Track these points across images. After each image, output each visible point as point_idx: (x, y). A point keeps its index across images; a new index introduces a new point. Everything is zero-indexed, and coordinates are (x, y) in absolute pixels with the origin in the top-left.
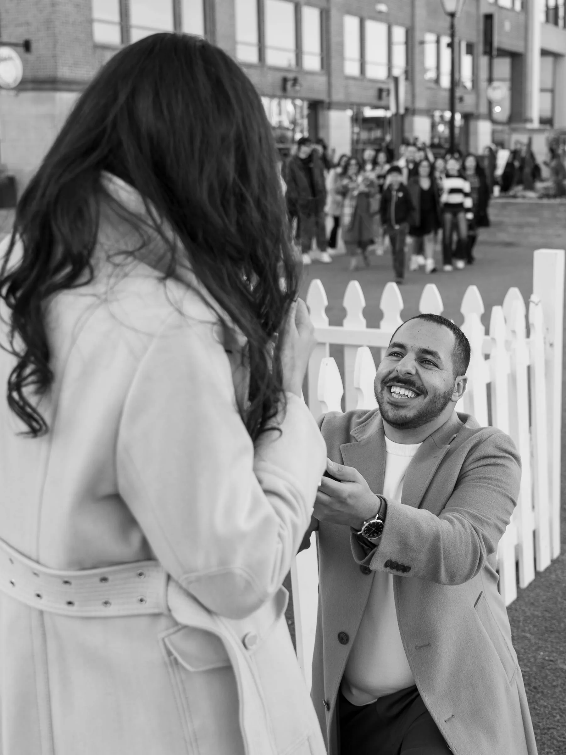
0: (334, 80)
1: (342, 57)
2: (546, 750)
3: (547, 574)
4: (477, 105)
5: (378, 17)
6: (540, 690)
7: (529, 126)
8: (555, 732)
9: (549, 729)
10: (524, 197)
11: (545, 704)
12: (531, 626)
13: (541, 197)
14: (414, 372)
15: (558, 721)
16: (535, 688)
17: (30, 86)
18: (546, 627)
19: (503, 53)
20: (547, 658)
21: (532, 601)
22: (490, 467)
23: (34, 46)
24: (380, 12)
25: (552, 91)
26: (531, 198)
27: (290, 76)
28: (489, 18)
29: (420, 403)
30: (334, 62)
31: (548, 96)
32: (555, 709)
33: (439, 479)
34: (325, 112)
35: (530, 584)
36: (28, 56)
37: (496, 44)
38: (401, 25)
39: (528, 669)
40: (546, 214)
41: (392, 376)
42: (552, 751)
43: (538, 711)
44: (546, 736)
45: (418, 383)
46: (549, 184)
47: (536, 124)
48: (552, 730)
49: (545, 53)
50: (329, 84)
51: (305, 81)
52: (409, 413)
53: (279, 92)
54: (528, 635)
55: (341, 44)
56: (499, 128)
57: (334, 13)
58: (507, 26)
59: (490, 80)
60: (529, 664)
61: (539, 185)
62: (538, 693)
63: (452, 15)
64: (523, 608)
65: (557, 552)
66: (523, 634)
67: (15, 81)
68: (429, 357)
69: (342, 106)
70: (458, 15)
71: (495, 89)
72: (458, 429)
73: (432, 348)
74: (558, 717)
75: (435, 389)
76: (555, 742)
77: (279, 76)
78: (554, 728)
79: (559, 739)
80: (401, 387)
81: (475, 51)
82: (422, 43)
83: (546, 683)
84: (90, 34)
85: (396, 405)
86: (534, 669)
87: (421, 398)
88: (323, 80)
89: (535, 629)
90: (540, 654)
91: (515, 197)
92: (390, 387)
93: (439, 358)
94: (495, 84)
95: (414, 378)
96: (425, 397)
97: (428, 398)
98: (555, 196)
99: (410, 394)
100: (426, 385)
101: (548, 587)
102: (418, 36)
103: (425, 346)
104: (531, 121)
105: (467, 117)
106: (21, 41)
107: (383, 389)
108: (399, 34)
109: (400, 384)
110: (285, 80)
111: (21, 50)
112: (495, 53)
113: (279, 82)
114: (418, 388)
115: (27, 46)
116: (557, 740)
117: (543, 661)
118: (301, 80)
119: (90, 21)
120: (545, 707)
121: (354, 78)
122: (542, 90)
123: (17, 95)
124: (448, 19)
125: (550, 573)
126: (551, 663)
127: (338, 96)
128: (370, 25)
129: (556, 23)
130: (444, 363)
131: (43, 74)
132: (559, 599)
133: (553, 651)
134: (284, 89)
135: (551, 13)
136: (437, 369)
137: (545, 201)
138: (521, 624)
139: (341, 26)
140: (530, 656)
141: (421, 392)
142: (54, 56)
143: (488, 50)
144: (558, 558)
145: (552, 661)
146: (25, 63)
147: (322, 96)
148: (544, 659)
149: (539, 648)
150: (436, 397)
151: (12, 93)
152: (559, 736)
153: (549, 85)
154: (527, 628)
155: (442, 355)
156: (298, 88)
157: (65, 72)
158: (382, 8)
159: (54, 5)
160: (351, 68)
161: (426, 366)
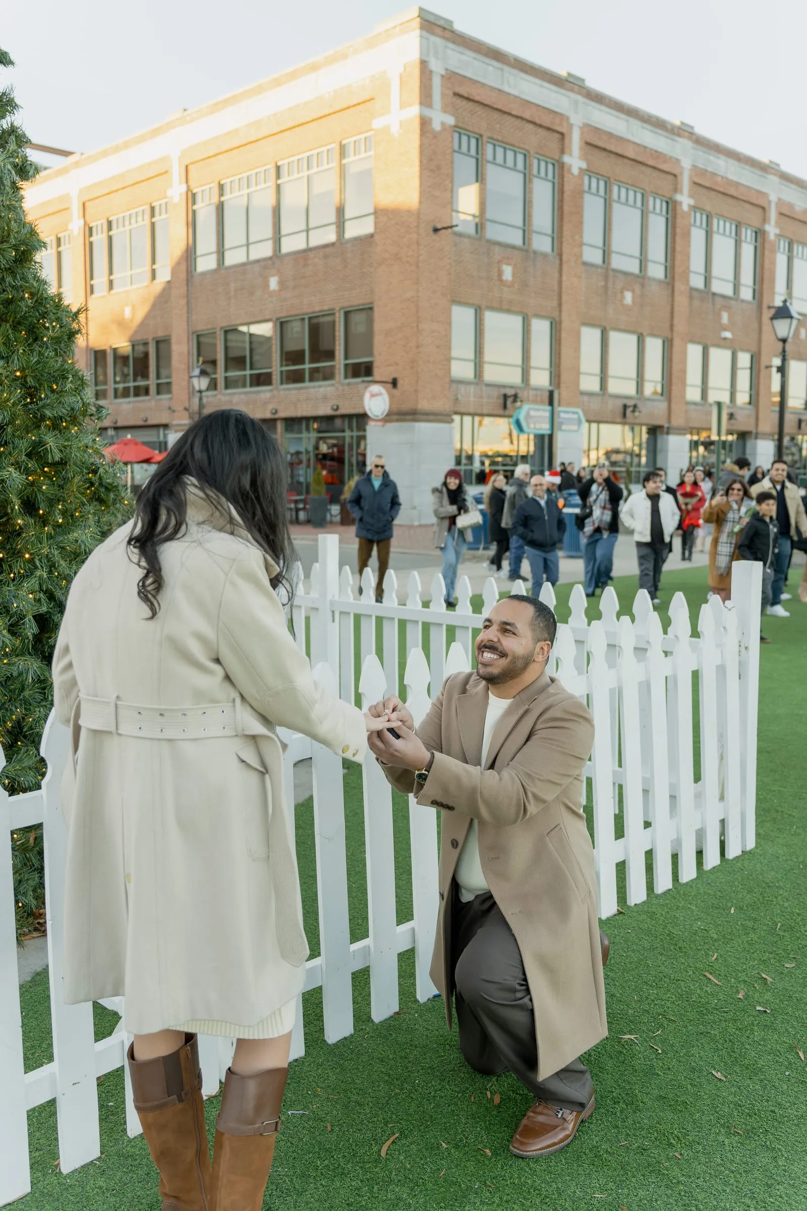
0: (673, 406)
1: (684, 384)
2: (668, 995)
3: (735, 862)
5: (723, 343)
6: (684, 950)
8: (682, 984)
12: (699, 901)
14: (495, 640)
17: (395, 417)
18: (713, 904)
20: (702, 927)
21: (709, 881)
23: (400, 383)
24: (725, 339)
27: (630, 403)
29: (503, 662)
30: (675, 389)
32: (690, 967)
34: (665, 436)
35: (714, 868)
36: (395, 392)
38: (747, 350)
39: (680, 933)
41: (483, 643)
42: (673, 996)
45: (500, 648)
50: (670, 410)
51: (645, 409)
52: (495, 670)
53: (619, 419)
54: (693, 907)
55: (684, 372)
57: (677, 342)
60: (683, 929)
62: (682, 952)
63: (784, 341)
64: (699, 886)
65: (751, 844)
66: (689, 906)
67: (382, 414)
68: (508, 627)
69: (681, 431)
70: (790, 340)
73: (511, 621)
74: (691, 973)
75: (515, 653)
76: (679, 991)
77: (620, 403)
80: (488, 652)
82: (769, 367)
84: (449, 371)
85: (485, 665)
86: (686, 934)
87: (504, 658)
88: (662, 406)
89: (702, 904)
90: (696, 923)
92: (483, 652)
93: (516, 627)
95: (497, 645)
96: (507, 659)
97: (509, 660)
99: (495, 657)
100: (507, 649)
101: (729, 872)
102: (764, 361)
103: (505, 620)
106: (390, 379)
107: (479, 654)
108: (744, 359)
110: (625, 407)
111: (390, 386)
113: (621, 409)
114: (501, 652)
115: (394, 383)
116: (682, 990)
117: (697, 929)
118: (640, 405)
119: (449, 359)
120: (683, 963)
121: (695, 404)
123: (383, 426)
124: (780, 344)
125: (737, 862)
126: (704, 931)
127: (678, 421)
128: (714, 352)
130: (521, 632)
131: (406, 407)
132: (736, 884)
133: (710, 923)
134: (624, 415)
136: (514, 636)
138: (690, 898)
139: (684, 353)
140: (687, 923)
141: (503, 655)
142: (416, 391)
144: (750, 852)
145: (706, 930)
146: (391, 397)
147: (662, 422)
148: (700, 928)
149: (698, 919)
150: (515, 658)
151: (380, 424)
152: (685, 987)
154: (695, 903)
155: (519, 625)
156: (637, 414)
157: (424, 405)
158: (727, 335)
159: (418, 347)
160: (693, 394)
161: (507, 634)
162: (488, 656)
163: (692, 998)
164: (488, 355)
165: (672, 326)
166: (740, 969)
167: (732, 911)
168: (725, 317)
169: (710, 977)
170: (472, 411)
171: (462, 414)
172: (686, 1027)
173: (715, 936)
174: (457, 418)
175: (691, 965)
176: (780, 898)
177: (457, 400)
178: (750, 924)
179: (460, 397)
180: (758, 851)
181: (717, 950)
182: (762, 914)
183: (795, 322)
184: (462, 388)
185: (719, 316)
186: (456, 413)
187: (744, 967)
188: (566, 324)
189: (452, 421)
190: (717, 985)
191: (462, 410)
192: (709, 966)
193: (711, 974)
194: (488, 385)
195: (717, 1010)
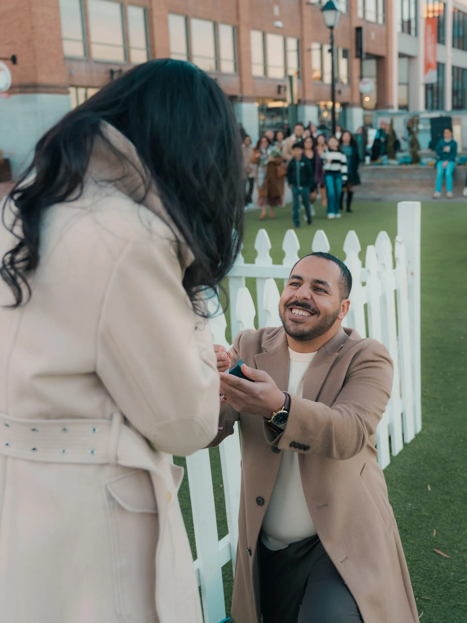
0: (244, 80)
1: (250, 63)
3: (413, 445)
4: (352, 96)
5: (277, 31)
6: (409, 532)
7: (391, 111)
8: (421, 562)
9: (417, 560)
10: (388, 164)
11: (413, 542)
12: (401, 484)
13: (401, 164)
14: (309, 297)
15: (423, 555)
16: (405, 530)
17: (18, 90)
18: (412, 485)
19: (370, 56)
20: (414, 508)
21: (401, 465)
22: (369, 369)
23: (19, 60)
24: (278, 28)
25: (407, 84)
26: (393, 165)
28: (359, 30)
29: (314, 320)
30: (244, 66)
31: (404, 88)
32: (421, 546)
33: (330, 379)
34: (239, 104)
35: (400, 453)
36: (15, 67)
37: (365, 50)
38: (293, 37)
39: (400, 516)
40: (405, 176)
41: (292, 301)
42: (419, 577)
43: (408, 548)
44: (415, 566)
45: (313, 306)
46: (407, 154)
47: (396, 110)
48: (418, 562)
49: (401, 55)
50: (241, 83)
54: (399, 491)
55: (249, 53)
56: (368, 113)
57: (243, 29)
58: (373, 36)
59: (361, 77)
60: (401, 513)
61: (399, 155)
63: (331, 28)
64: (395, 470)
65: (419, 429)
66: (396, 490)
67: (6, 87)
68: (320, 286)
69: (251, 99)
70: (336, 28)
71: (365, 83)
72: (344, 341)
73: (322, 279)
74: (423, 552)
75: (326, 311)
76: (422, 571)
78: (421, 560)
79: (424, 568)
80: (300, 309)
81: (349, 56)
82: (310, 50)
83: (414, 526)
84: (61, 49)
85: (296, 322)
86: (405, 516)
87: (315, 316)
88: (236, 80)
89: (405, 486)
90: (408, 505)
91: (381, 164)
92: (291, 309)
93: (328, 286)
94: (365, 80)
95: (310, 302)
96: (318, 316)
97: (320, 317)
98: (411, 163)
99: (307, 314)
100: (319, 307)
101: (413, 455)
102: (306, 46)
103: (317, 278)
104: (392, 107)
105: (344, 105)
106: (9, 56)
107: (285, 310)
108: (292, 44)
109: (299, 307)
111: (10, 62)
112: (364, 56)
114: (313, 310)
115: (14, 60)
116: (423, 569)
117: (410, 510)
119: (60, 40)
120: (413, 544)
121: (259, 78)
122: (400, 84)
123: (8, 97)
124: (329, 31)
125: (415, 444)
126: (417, 511)
127: (247, 92)
128: (270, 38)
129: (409, 33)
130: (332, 290)
131: (26, 81)
132: (422, 463)
133: (418, 503)
135: (406, 25)
136: (327, 295)
137: (404, 167)
138: (394, 483)
139: (249, 39)
140: (401, 506)
141: (315, 312)
142: (35, 67)
143: (359, 54)
144: (420, 433)
145: (417, 510)
146: (12, 72)
147: (236, 92)
148: (412, 509)
149: (407, 501)
150: (326, 316)
151: (4, 96)
152: (424, 566)
153: (405, 80)
154: (398, 486)
155: (330, 284)
157: (43, 79)
158: (279, 24)
159: (32, 28)
160: (257, 71)
161: (318, 292)
162: (298, 312)
163: (434, 575)
164: (94, 36)
165: (238, 16)
166: (457, 540)
167: (429, 488)
168: (276, 10)
169: (439, 552)
170: (85, 83)
171: (77, 87)
172: (440, 603)
173: (427, 514)
174: (72, 90)
175: (421, 544)
176: (458, 470)
177: (70, 75)
178: (447, 497)
179: (73, 72)
180: (425, 432)
181: (433, 526)
182: (452, 487)
183: (338, 14)
184: (75, 65)
185: (272, 10)
186: (72, 86)
187: (460, 537)
188: (156, 12)
189: (68, 93)
190: (446, 558)
191: (77, 83)
192: (433, 541)
193: (438, 549)
194: (97, 62)
195: (456, 581)
